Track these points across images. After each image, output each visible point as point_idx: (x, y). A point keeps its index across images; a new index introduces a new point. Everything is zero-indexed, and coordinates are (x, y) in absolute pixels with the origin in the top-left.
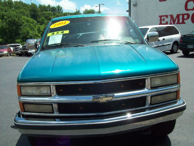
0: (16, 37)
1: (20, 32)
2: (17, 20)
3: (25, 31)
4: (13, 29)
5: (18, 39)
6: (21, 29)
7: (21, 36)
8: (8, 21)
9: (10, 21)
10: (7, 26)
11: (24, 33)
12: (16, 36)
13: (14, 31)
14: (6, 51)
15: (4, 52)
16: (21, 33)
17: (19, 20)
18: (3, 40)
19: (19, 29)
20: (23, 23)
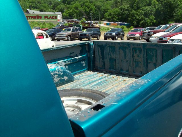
0: (169, 20)
1: (174, 14)
2: (173, 2)
3: (179, 13)
4: (167, 11)
5: (171, 21)
6: (175, 11)
7: (175, 19)
8: (163, 3)
9: (165, 3)
10: (162, 8)
11: (179, 16)
12: (170, 18)
13: (168, 13)
14: (138, 34)
15: (135, 35)
16: (175, 16)
17: (175, 2)
18: (156, 21)
19: (174, 11)
20: (179, 5)
